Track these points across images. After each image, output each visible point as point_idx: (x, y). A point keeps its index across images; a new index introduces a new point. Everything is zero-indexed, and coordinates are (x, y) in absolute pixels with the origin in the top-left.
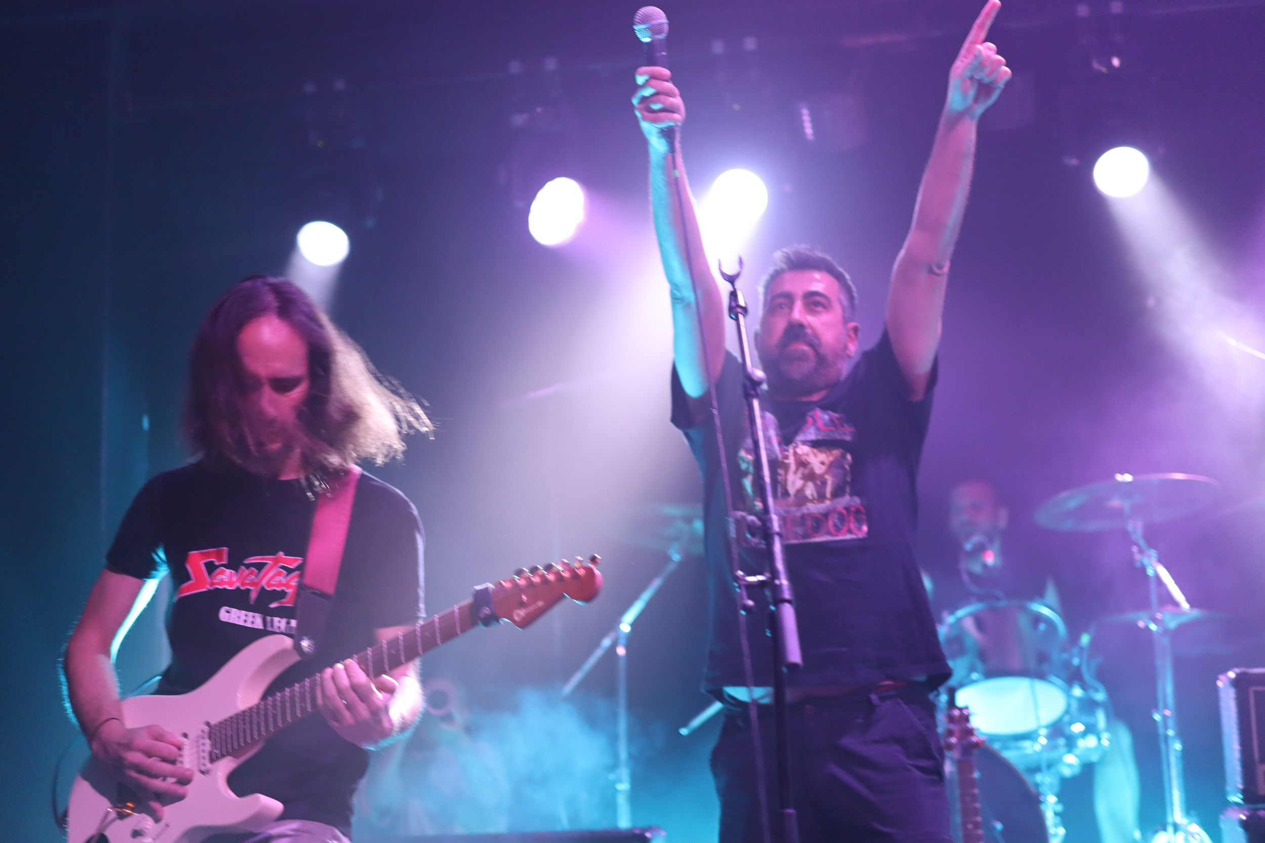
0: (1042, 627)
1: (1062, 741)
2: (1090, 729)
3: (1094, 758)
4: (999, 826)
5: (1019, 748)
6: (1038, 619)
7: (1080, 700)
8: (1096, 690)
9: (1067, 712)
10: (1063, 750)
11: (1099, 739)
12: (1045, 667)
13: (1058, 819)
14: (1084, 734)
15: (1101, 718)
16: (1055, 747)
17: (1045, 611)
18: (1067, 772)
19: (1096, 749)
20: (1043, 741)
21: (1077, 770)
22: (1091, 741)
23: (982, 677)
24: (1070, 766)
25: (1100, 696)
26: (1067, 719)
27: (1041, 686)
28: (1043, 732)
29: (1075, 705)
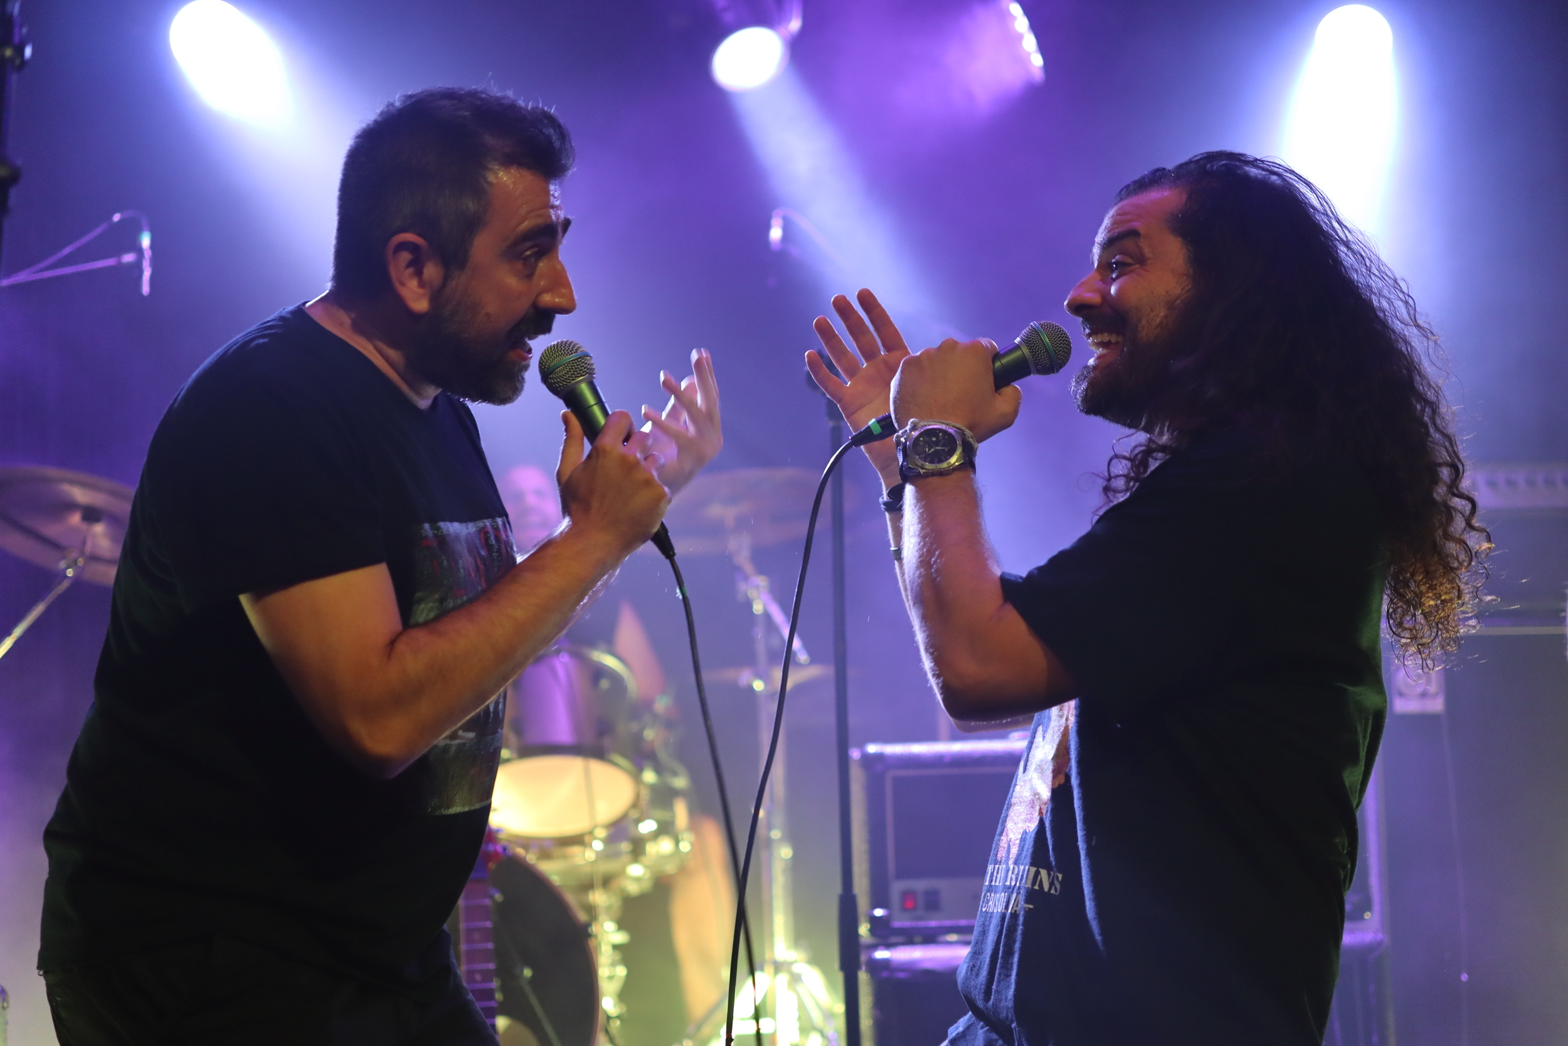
0: (604, 684)
1: (625, 846)
2: (666, 829)
3: (670, 868)
4: (527, 973)
5: (565, 857)
6: (599, 673)
7: (653, 788)
8: (675, 774)
9: (635, 805)
10: (626, 858)
11: (677, 842)
12: (607, 741)
13: (618, 956)
14: (656, 836)
15: (681, 812)
16: (616, 855)
17: (610, 661)
18: (633, 888)
19: (671, 856)
20: (598, 845)
21: (646, 885)
22: (665, 846)
23: (515, 755)
24: (638, 880)
25: (680, 782)
26: (634, 814)
27: (597, 768)
28: (601, 833)
29: (645, 794)
